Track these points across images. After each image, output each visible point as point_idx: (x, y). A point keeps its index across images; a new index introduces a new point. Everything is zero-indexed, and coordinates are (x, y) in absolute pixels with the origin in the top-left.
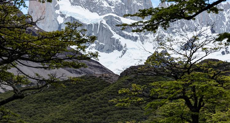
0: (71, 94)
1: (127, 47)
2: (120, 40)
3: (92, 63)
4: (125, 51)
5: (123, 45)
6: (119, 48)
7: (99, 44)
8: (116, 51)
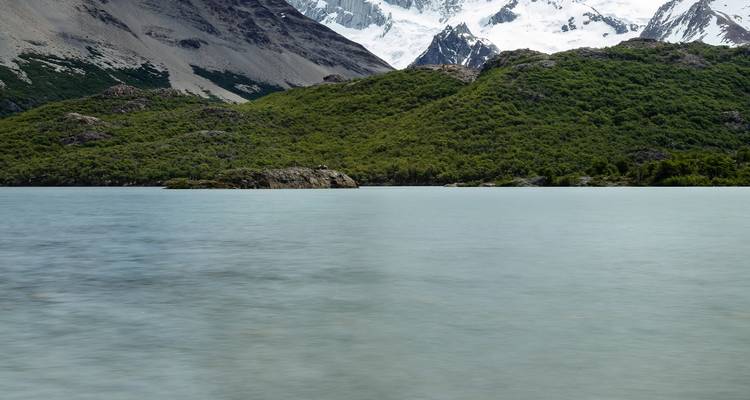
0: (398, 99)
1: (394, 18)
2: (380, 7)
3: (350, 46)
4: (390, 26)
5: (386, 16)
6: (380, 21)
7: (343, 13)
8: (373, 26)
